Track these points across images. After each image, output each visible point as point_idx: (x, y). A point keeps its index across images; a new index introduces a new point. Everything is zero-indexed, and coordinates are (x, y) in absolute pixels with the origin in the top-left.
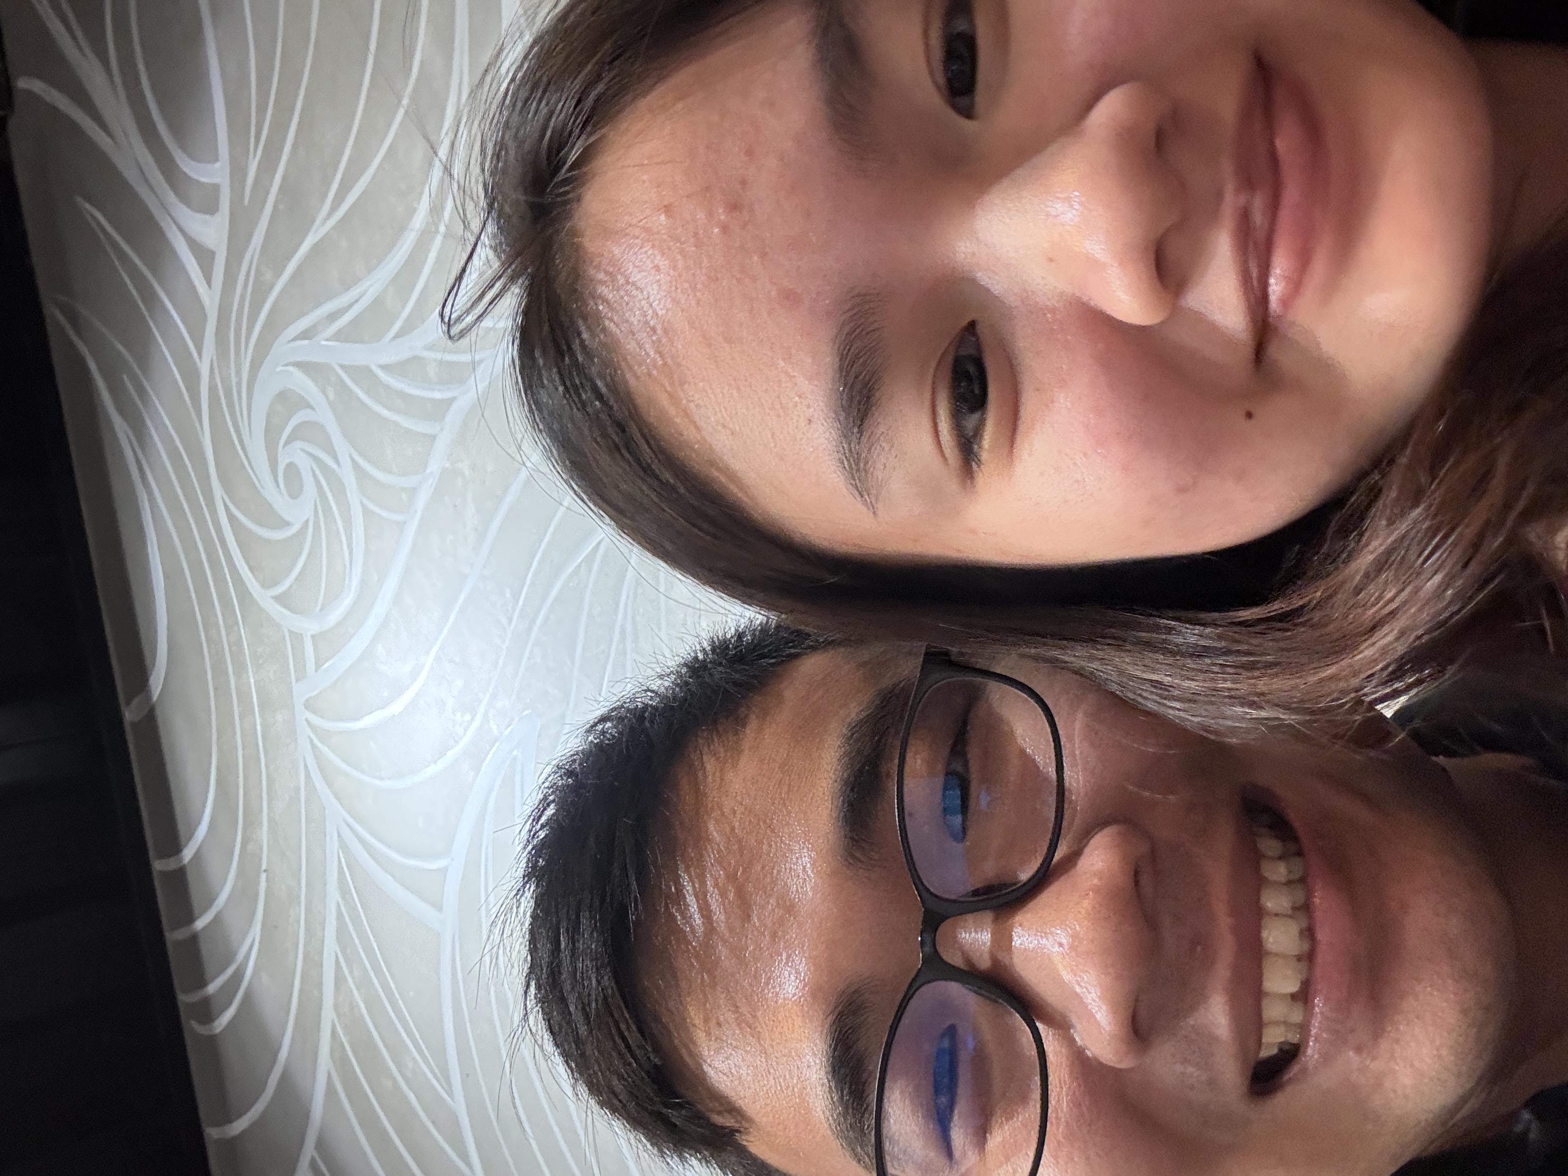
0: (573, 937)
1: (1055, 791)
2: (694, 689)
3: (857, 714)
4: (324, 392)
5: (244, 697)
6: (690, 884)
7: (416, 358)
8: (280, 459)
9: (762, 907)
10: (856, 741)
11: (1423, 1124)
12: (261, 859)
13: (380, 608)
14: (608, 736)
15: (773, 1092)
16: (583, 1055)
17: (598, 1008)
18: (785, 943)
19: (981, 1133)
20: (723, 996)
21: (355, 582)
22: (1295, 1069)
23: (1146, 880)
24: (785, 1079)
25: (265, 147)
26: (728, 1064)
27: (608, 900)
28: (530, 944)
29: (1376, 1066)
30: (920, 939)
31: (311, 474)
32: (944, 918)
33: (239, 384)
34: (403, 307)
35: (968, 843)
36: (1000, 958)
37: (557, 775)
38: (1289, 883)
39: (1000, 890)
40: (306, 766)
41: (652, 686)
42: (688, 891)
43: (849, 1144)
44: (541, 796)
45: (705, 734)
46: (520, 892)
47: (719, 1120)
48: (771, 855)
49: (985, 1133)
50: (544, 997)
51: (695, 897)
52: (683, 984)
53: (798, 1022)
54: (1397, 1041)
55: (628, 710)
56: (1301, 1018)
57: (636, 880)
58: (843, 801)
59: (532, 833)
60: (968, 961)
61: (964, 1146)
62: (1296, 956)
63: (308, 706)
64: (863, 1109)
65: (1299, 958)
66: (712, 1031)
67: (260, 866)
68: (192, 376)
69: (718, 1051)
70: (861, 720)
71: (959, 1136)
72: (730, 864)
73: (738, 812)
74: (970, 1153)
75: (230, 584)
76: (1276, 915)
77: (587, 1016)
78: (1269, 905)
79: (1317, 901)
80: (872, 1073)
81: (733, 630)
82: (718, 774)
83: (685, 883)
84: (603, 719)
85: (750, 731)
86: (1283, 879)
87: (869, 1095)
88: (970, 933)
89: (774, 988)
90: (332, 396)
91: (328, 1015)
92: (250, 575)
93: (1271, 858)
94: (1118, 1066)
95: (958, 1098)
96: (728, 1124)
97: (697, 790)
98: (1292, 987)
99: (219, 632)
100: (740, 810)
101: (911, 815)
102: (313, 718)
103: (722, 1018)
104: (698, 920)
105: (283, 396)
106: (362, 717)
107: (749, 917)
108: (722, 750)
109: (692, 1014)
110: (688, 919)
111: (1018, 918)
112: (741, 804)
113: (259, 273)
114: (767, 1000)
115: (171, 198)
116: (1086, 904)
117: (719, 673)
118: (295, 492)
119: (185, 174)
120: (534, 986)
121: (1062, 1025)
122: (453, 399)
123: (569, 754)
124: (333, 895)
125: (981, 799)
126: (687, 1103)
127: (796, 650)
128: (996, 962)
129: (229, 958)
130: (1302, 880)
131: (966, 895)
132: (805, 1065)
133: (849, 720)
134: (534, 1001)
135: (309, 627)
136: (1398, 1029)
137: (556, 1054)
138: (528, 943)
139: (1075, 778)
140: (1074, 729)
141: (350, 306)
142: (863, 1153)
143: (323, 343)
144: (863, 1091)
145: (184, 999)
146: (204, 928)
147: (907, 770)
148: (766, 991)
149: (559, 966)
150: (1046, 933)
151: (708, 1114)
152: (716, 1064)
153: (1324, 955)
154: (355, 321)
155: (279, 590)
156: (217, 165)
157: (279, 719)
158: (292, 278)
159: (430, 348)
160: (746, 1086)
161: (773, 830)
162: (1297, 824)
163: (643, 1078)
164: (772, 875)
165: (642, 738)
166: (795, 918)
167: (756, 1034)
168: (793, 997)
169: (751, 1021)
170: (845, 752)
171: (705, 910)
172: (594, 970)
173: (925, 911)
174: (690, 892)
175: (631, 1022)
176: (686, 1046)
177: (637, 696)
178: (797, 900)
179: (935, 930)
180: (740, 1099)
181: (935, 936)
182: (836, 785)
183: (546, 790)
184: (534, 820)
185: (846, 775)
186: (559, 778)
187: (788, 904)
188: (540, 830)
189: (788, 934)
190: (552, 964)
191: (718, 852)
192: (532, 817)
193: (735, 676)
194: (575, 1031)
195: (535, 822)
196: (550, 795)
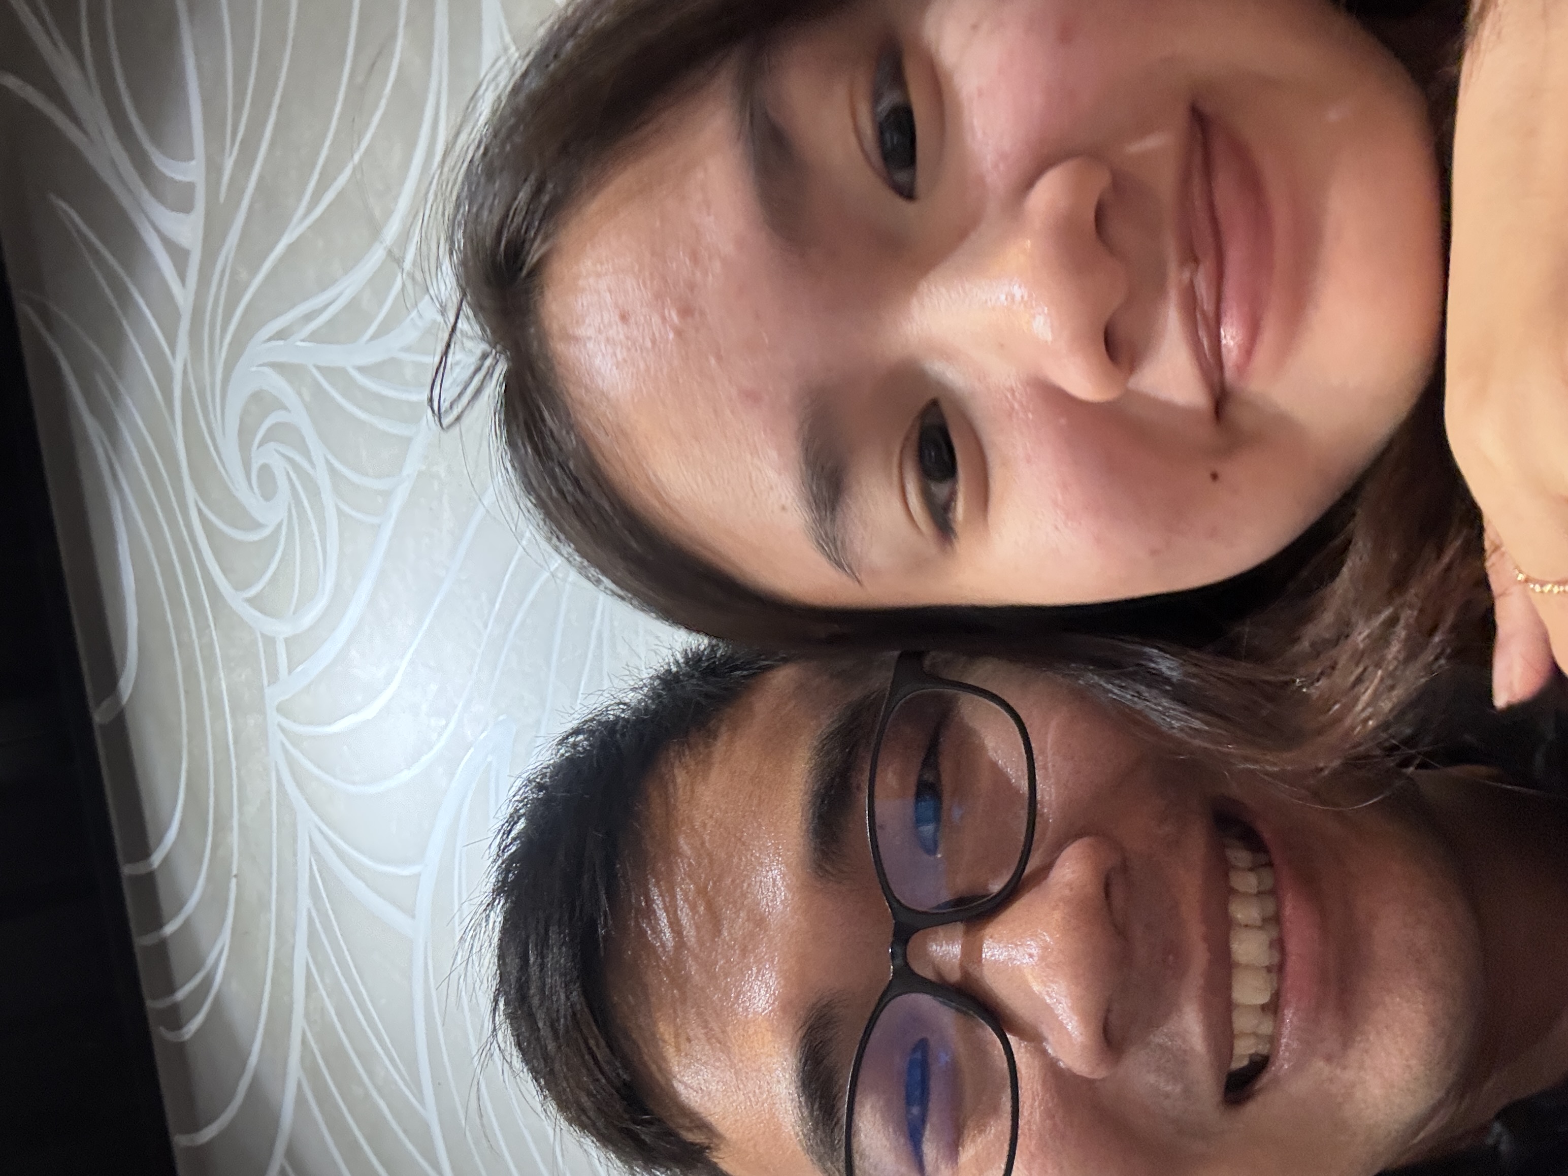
0: (542, 952)
2: (666, 701)
3: (827, 727)
4: (300, 394)
5: (216, 702)
6: (660, 898)
7: (393, 361)
8: (253, 460)
9: (732, 921)
10: (826, 754)
11: (1394, 1134)
12: (231, 864)
13: (354, 612)
14: (580, 749)
15: (743, 1107)
16: (551, 1071)
17: (566, 1024)
18: (756, 956)
19: (954, 1147)
20: (693, 1011)
21: (329, 584)
22: (1265, 1078)
24: (754, 1096)
25: (242, 146)
26: (698, 1079)
27: (577, 914)
28: (498, 962)
29: (1349, 1075)
30: (890, 950)
31: (285, 476)
32: (915, 931)
33: (213, 384)
34: (381, 304)
35: (939, 856)
36: (971, 970)
37: (528, 788)
38: (1259, 894)
39: (972, 902)
40: (278, 771)
41: (625, 698)
42: (657, 905)
43: (820, 1159)
44: (511, 810)
45: (677, 747)
46: (491, 905)
47: (691, 1137)
48: (742, 868)
49: (957, 1146)
50: (513, 1013)
51: (665, 911)
52: (653, 999)
53: (769, 1036)
54: (1367, 1051)
55: (600, 722)
56: (1271, 1029)
57: (606, 893)
58: (814, 814)
59: (502, 848)
60: (939, 974)
61: (937, 1161)
62: (1265, 967)
63: (280, 709)
64: (834, 1123)
65: (1269, 969)
66: (682, 1047)
67: (230, 871)
68: (164, 376)
69: (687, 1067)
70: (832, 733)
71: (930, 1150)
72: (700, 878)
73: (708, 825)
74: (943, 1167)
75: (203, 588)
76: (1246, 926)
77: (555, 1032)
78: (1239, 916)
79: (1287, 911)
80: (842, 1087)
82: (688, 787)
83: (655, 898)
84: (576, 732)
86: (1254, 891)
87: (839, 1109)
88: (941, 946)
89: (744, 1002)
90: (307, 398)
91: (298, 1022)
92: (222, 577)
93: (1241, 869)
94: (1090, 1077)
95: (929, 1112)
96: (698, 1141)
97: (667, 803)
98: (1263, 998)
99: (190, 636)
100: (710, 823)
101: (881, 827)
102: (286, 723)
103: (691, 1034)
104: (668, 935)
105: (257, 397)
106: (335, 721)
107: (720, 932)
108: (693, 763)
109: (662, 1029)
110: (657, 932)
111: (988, 930)
112: (711, 817)
113: (234, 273)
114: (736, 1014)
115: (145, 195)
116: (1057, 915)
117: (690, 685)
118: (269, 492)
119: (161, 172)
120: (503, 1003)
121: (1033, 1037)
123: (539, 768)
124: (305, 902)
125: (955, 812)
126: (658, 1119)
127: (768, 663)
128: (966, 975)
129: (198, 963)
130: (1273, 893)
131: (939, 907)
132: (775, 1079)
133: (819, 733)
134: (502, 1017)
135: (281, 629)
136: (1368, 1039)
137: (525, 1070)
138: (497, 959)
139: (1047, 792)
140: (1046, 742)
141: (326, 306)
142: (833, 1169)
143: (299, 344)
144: (833, 1106)
145: (153, 1005)
146: (174, 934)
147: (878, 783)
148: (736, 1006)
149: (527, 981)
150: (1016, 945)
151: (678, 1130)
152: (685, 1079)
153: (1293, 964)
154: (331, 322)
155: (252, 592)
156: (193, 163)
157: (251, 722)
158: (268, 278)
159: (408, 349)
160: (717, 1102)
161: (743, 844)
162: (1267, 835)
163: (612, 1094)
164: (742, 888)
165: (614, 751)
166: (765, 932)
167: (726, 1050)
168: (763, 1011)
169: (721, 1036)
170: (815, 765)
171: (675, 924)
172: (563, 985)
173: (896, 924)
174: (660, 906)
175: (600, 1037)
176: (655, 1062)
177: (609, 709)
178: (767, 913)
179: (906, 942)
180: (710, 1115)
181: (906, 949)
182: (806, 797)
183: (517, 803)
184: (504, 834)
185: (816, 787)
186: (530, 792)
187: (758, 918)
188: (511, 844)
189: (758, 948)
190: (521, 979)
191: (688, 866)
192: (502, 831)
193: (707, 688)
194: (544, 1048)
195: (505, 836)
196: (520, 809)
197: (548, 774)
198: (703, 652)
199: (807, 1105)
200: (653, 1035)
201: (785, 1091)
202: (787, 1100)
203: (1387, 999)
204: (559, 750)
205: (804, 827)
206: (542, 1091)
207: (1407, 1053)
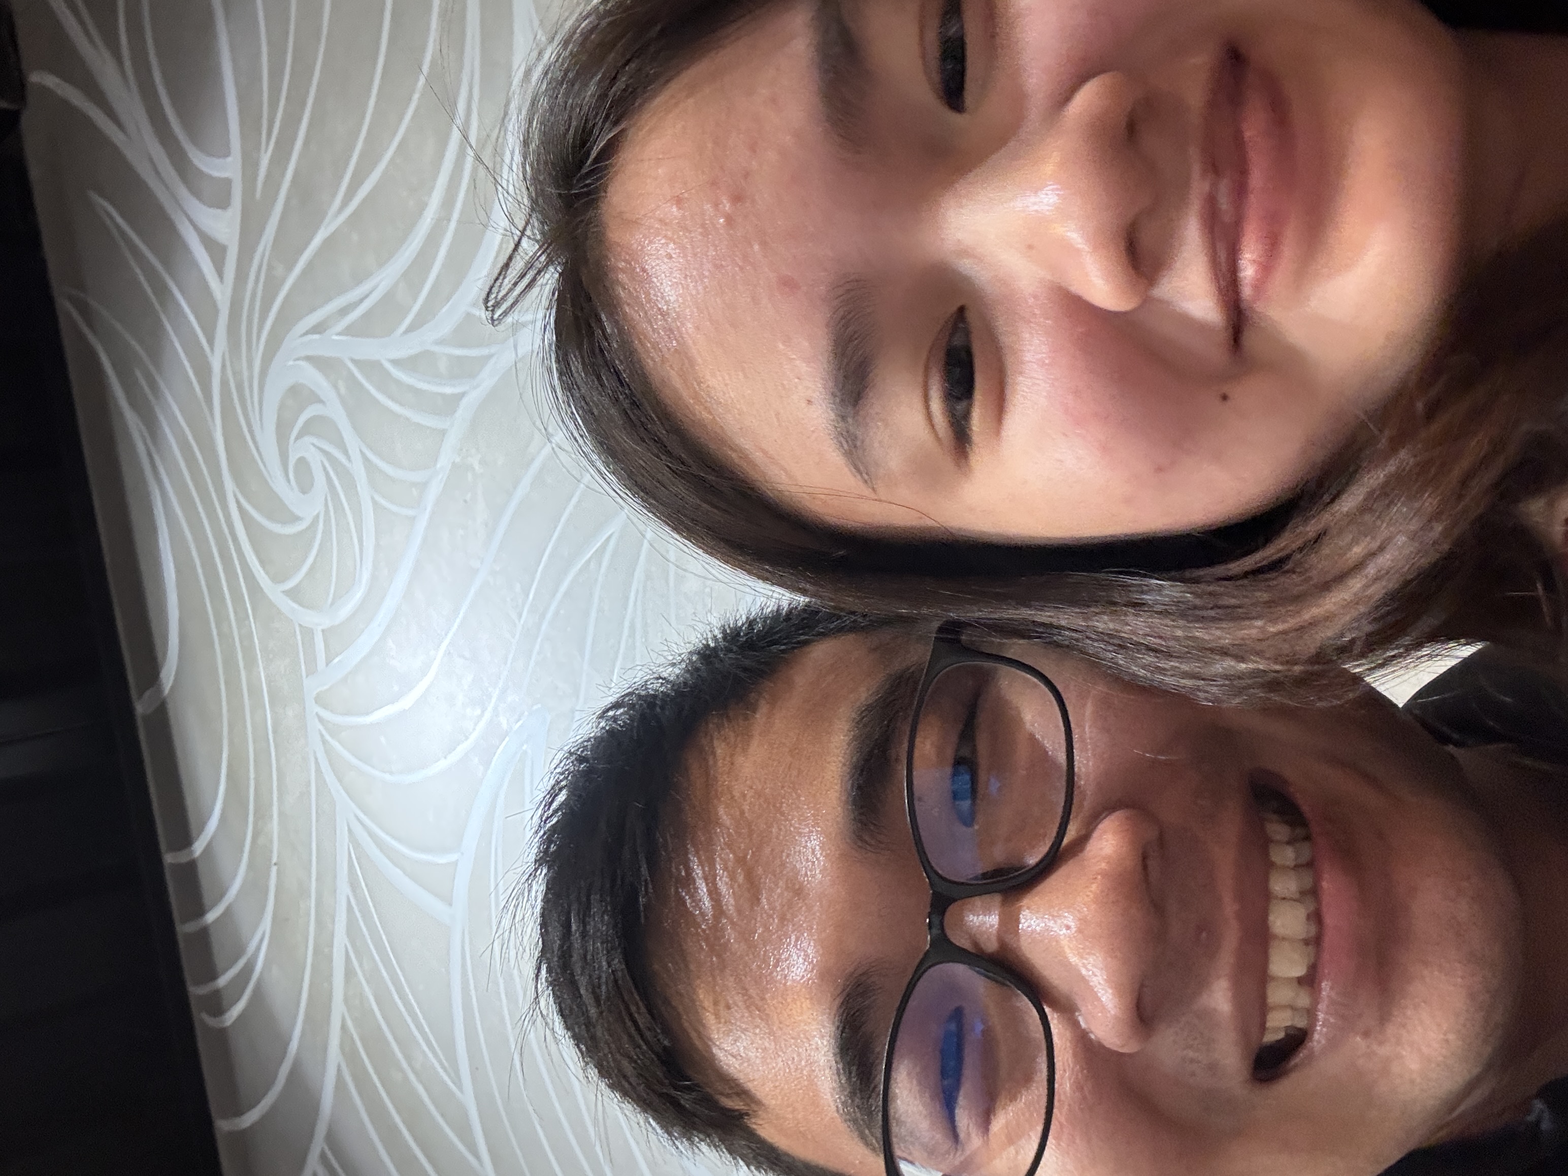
0: (584, 920)
1: (1064, 778)
2: (704, 674)
3: (866, 699)
4: (335, 387)
5: (255, 691)
6: (700, 868)
7: (427, 352)
8: (290, 455)
9: (771, 890)
10: (865, 726)
12: (271, 852)
13: (389, 604)
14: (619, 722)
15: (782, 1074)
16: (593, 1038)
17: (608, 990)
18: (794, 926)
20: (732, 979)
21: (366, 576)
22: (1302, 1054)
23: (1153, 864)
24: (793, 1063)
25: (277, 143)
26: (737, 1046)
27: (619, 882)
28: (541, 929)
29: (1384, 1051)
30: (928, 920)
31: (321, 469)
32: (952, 900)
33: (251, 378)
34: (415, 300)
35: (976, 827)
36: (1008, 941)
37: (569, 760)
38: (1296, 867)
39: (1009, 873)
40: (316, 759)
41: (664, 673)
42: (697, 874)
44: (552, 782)
45: (716, 721)
46: (533, 875)
47: (728, 1103)
48: (781, 837)
49: (990, 1114)
50: (555, 980)
51: (704, 880)
52: (692, 967)
53: (807, 1004)
54: (1404, 1026)
55: (639, 696)
56: (1308, 1002)
57: (646, 863)
58: (852, 786)
59: (544, 819)
60: (976, 944)
61: (969, 1129)
62: (1303, 939)
63: (318, 700)
64: (870, 1090)
65: (1306, 942)
66: (722, 1014)
67: (270, 859)
68: (203, 371)
69: (728, 1033)
70: (870, 705)
71: (964, 1119)
72: (739, 848)
73: (748, 796)
74: (974, 1135)
75: (241, 580)
76: (1284, 899)
77: (597, 999)
78: (1277, 888)
79: (1325, 884)
80: (880, 1053)
81: (744, 619)
82: (728, 759)
83: (695, 867)
84: (616, 706)
85: (760, 716)
86: (1292, 864)
87: (876, 1076)
88: (978, 917)
89: (783, 970)
90: (343, 390)
91: (338, 1008)
92: (261, 569)
93: (1279, 842)
94: (1123, 1051)
95: (963, 1079)
96: (737, 1107)
97: (707, 773)
98: (1299, 971)
99: (230, 626)
100: (750, 794)
101: (920, 799)
102: (324, 713)
103: (730, 1001)
104: (707, 903)
105: (295, 391)
106: (372, 711)
107: (758, 900)
108: (732, 735)
109: (701, 996)
110: (697, 902)
111: (1025, 902)
112: (751, 788)
113: (270, 268)
114: (775, 982)
115: (183, 192)
116: (1095, 888)
117: (729, 660)
118: (305, 486)
119: (197, 169)
120: (545, 970)
121: (1068, 1009)
122: (463, 395)
123: (580, 741)
124: (344, 889)
125: (991, 785)
126: (697, 1085)
127: (807, 637)
128: (1003, 945)
129: (239, 951)
130: (1310, 865)
131: (976, 878)
133: (858, 704)
134: (545, 984)
135: (318, 621)
136: (1404, 1014)
137: (567, 1036)
138: (539, 927)
139: (1084, 764)
140: (1083, 716)
141: (361, 300)
143: (336, 337)
144: (870, 1073)
145: (196, 991)
146: (217, 920)
147: (917, 754)
148: (775, 974)
149: (570, 947)
150: (1053, 916)
151: (718, 1097)
152: (725, 1046)
153: (1331, 940)
154: (367, 315)
155: (290, 584)
156: (229, 159)
157: (290, 713)
158: (304, 273)
159: (441, 342)
160: (755, 1068)
161: (782, 814)
162: (1305, 809)
163: (653, 1059)
164: (781, 857)
165: (653, 723)
166: (804, 901)
167: (766, 1018)
168: (801, 979)
169: (760, 1003)
170: (854, 736)
171: (714, 893)
172: (605, 952)
173: (933, 894)
174: (700, 875)
175: (641, 1004)
176: (697, 1031)
177: (649, 683)
178: (806, 883)
179: (943, 913)
180: (749, 1081)
181: (943, 919)
182: (845, 768)
183: (558, 776)
184: (545, 806)
185: (855, 759)
186: (571, 764)
187: (797, 887)
188: (552, 816)
189: (797, 916)
190: (563, 947)
191: (728, 837)
192: (544, 803)
193: (747, 663)
194: (585, 1013)
195: (546, 808)
196: (561, 781)
197: (589, 747)
198: (741, 627)
199: (845, 1073)
200: (693, 1001)
201: (823, 1058)
202: (826, 1067)
203: (1426, 972)
204: (599, 723)
205: (843, 798)
206: (583, 1058)
207: (1445, 1026)
